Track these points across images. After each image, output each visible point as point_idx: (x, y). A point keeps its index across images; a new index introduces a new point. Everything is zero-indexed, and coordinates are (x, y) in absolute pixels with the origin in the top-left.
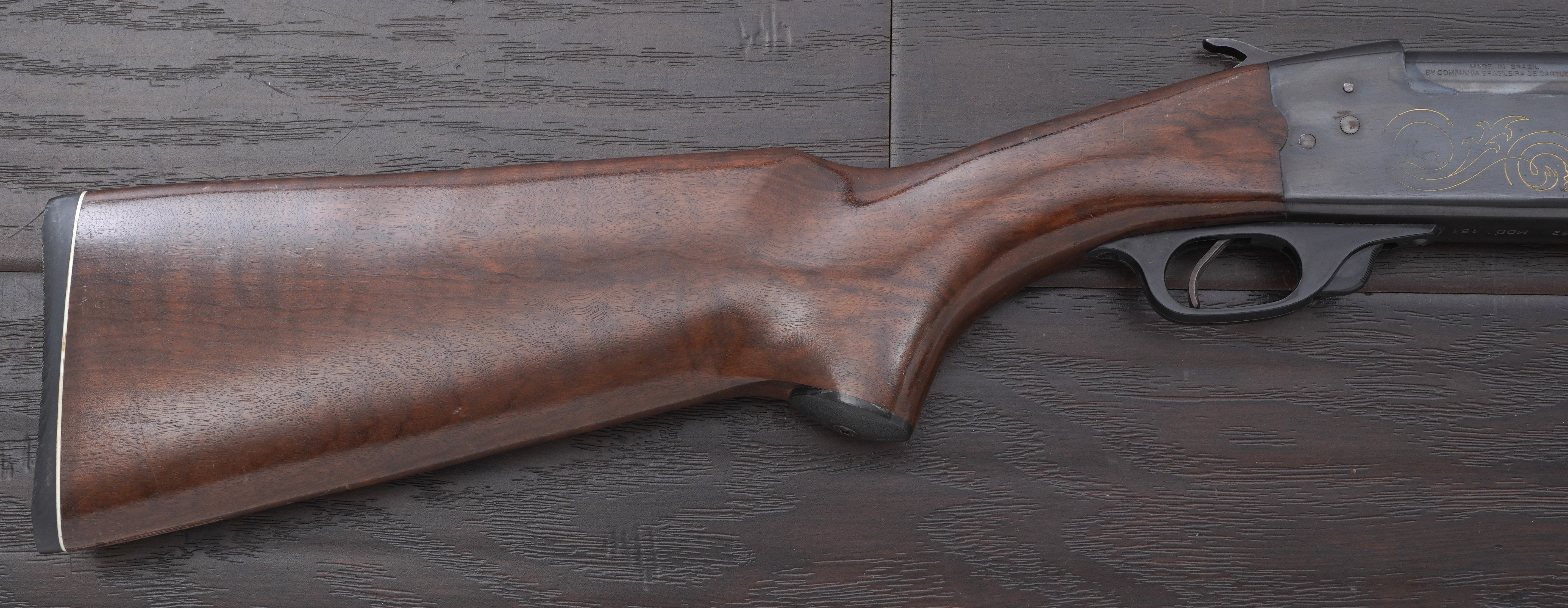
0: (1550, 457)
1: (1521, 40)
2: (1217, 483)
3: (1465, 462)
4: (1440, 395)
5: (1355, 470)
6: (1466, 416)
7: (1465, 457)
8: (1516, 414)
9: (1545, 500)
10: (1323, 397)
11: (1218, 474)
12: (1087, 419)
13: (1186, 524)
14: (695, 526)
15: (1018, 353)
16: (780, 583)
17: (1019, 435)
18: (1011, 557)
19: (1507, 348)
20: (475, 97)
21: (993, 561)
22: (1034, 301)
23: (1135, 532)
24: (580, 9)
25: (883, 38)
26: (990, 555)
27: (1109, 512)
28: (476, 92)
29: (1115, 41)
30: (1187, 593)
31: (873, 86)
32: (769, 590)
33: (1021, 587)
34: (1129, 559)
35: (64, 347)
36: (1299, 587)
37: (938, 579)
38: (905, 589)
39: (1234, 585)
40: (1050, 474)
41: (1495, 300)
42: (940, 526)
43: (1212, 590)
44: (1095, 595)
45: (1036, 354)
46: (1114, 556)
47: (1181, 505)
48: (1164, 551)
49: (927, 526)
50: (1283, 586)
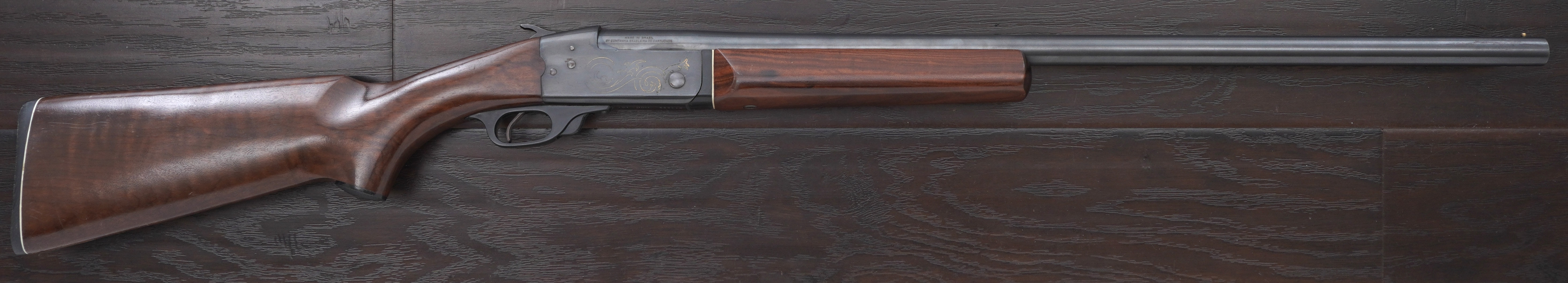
0: (671, 196)
1: (659, 21)
2: (531, 209)
3: (636, 198)
4: (625, 171)
5: (590, 203)
6: (636, 179)
7: (636, 197)
8: (657, 178)
9: (669, 214)
10: (576, 172)
11: (533, 205)
12: (477, 183)
13: (519, 227)
14: (312, 231)
15: (448, 156)
16: (349, 254)
17: (449, 191)
18: (446, 242)
19: (653, 151)
20: (216, 51)
21: (438, 244)
22: (454, 134)
23: (497, 231)
24: (259, 13)
25: (389, 24)
26: (437, 241)
27: (487, 222)
28: (216, 49)
29: (488, 23)
30: (520, 256)
31: (385, 44)
32: (344, 258)
33: (450, 254)
34: (495, 242)
35: (23, 169)
36: (567, 252)
37: (415, 252)
38: (401, 256)
39: (539, 252)
40: (462, 207)
41: (649, 130)
42: (415, 229)
43: (530, 254)
44: (481, 257)
45: (456, 157)
46: (489, 240)
47: (517, 219)
48: (509, 238)
49: (410, 230)
50: (560, 251)
